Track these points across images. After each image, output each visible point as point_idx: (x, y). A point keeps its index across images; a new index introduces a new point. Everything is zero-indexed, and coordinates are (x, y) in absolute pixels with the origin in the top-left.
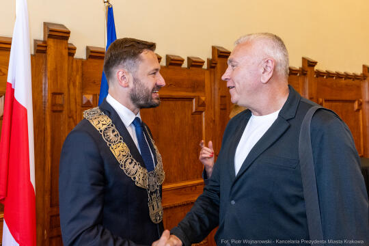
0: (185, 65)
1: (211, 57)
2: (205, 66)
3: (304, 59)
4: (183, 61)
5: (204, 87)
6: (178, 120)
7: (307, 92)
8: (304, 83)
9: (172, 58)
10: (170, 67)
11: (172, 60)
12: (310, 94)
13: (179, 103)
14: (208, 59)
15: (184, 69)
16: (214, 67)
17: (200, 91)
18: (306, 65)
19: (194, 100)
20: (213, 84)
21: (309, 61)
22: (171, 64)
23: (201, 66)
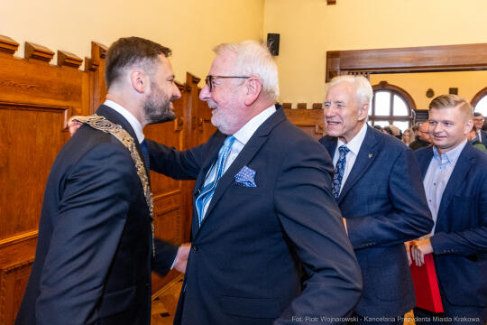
0: (54, 61)
1: (90, 56)
2: (82, 68)
3: (188, 74)
4: (52, 55)
5: (80, 94)
6: (40, 140)
7: (190, 110)
8: (187, 100)
9: (36, 47)
10: (31, 60)
11: (36, 51)
12: (193, 114)
13: (43, 114)
14: (86, 58)
15: (53, 67)
16: (94, 70)
17: (75, 100)
18: (191, 81)
19: (66, 112)
20: (91, 92)
21: (193, 77)
22: (33, 57)
23: (78, 66)
